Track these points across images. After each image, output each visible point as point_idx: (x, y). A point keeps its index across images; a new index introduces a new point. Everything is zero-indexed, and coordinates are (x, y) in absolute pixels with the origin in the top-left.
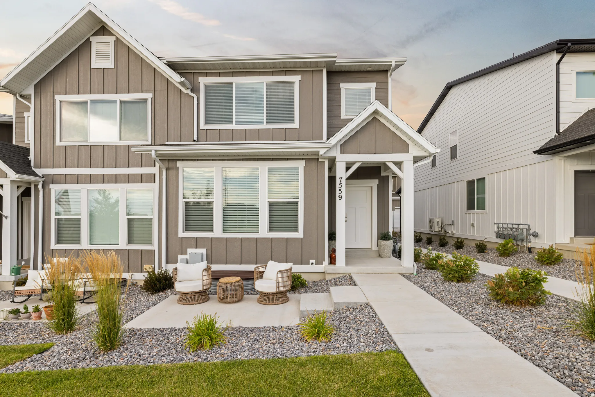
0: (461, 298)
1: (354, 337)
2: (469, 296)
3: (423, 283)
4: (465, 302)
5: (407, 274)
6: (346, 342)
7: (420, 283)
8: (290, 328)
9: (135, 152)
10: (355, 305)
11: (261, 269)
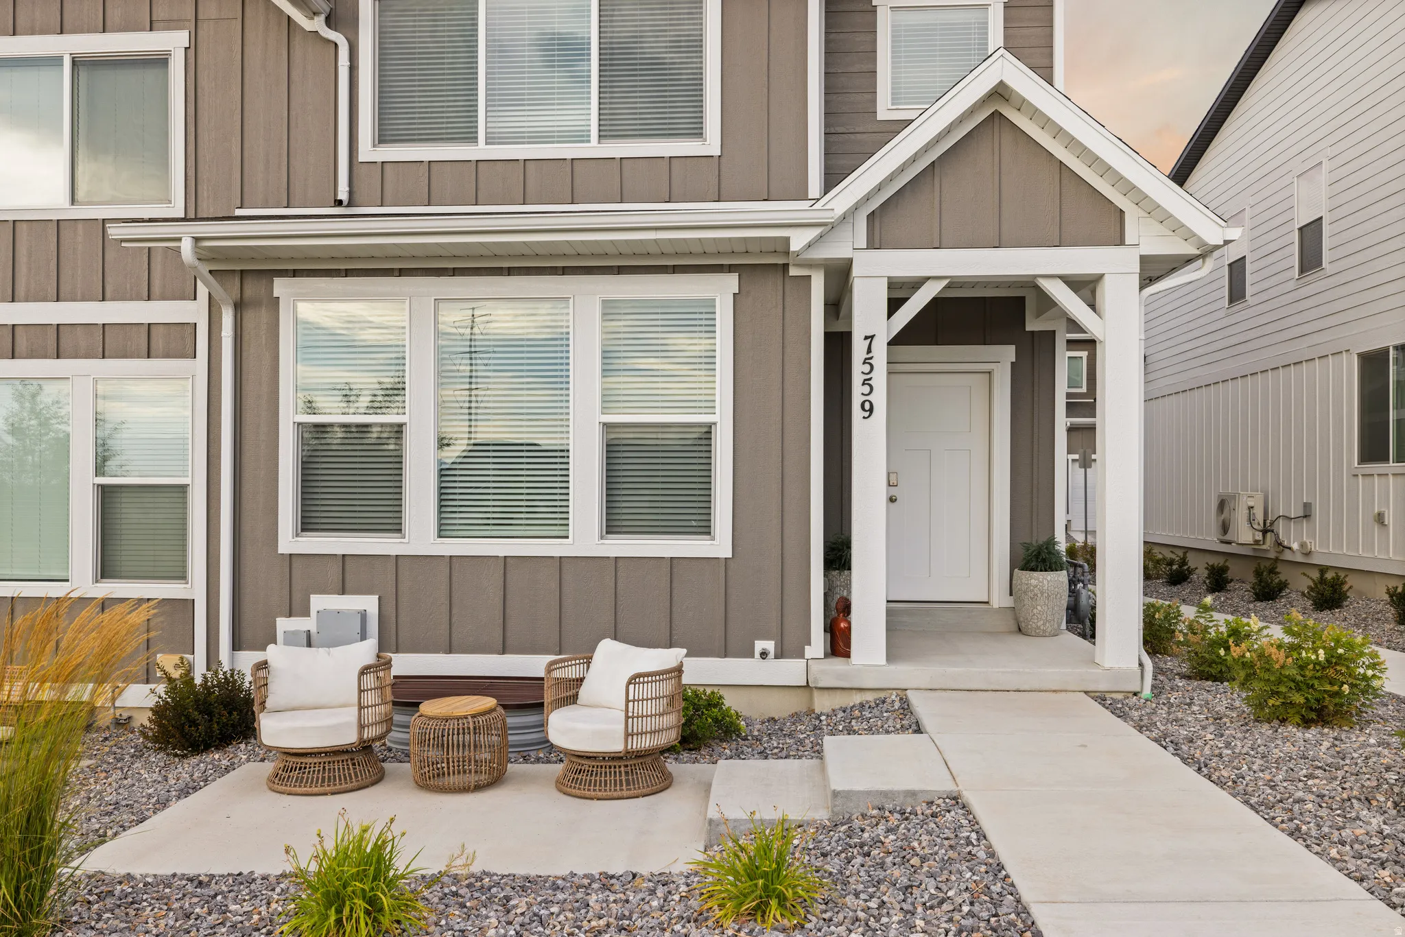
0: (1310, 782)
1: (892, 912)
2: (1340, 774)
3: (1172, 728)
4: (1322, 796)
5: (1115, 696)
6: (861, 930)
7: (1162, 728)
8: (664, 880)
9: (123, 244)
10: (909, 800)
11: (572, 672)
